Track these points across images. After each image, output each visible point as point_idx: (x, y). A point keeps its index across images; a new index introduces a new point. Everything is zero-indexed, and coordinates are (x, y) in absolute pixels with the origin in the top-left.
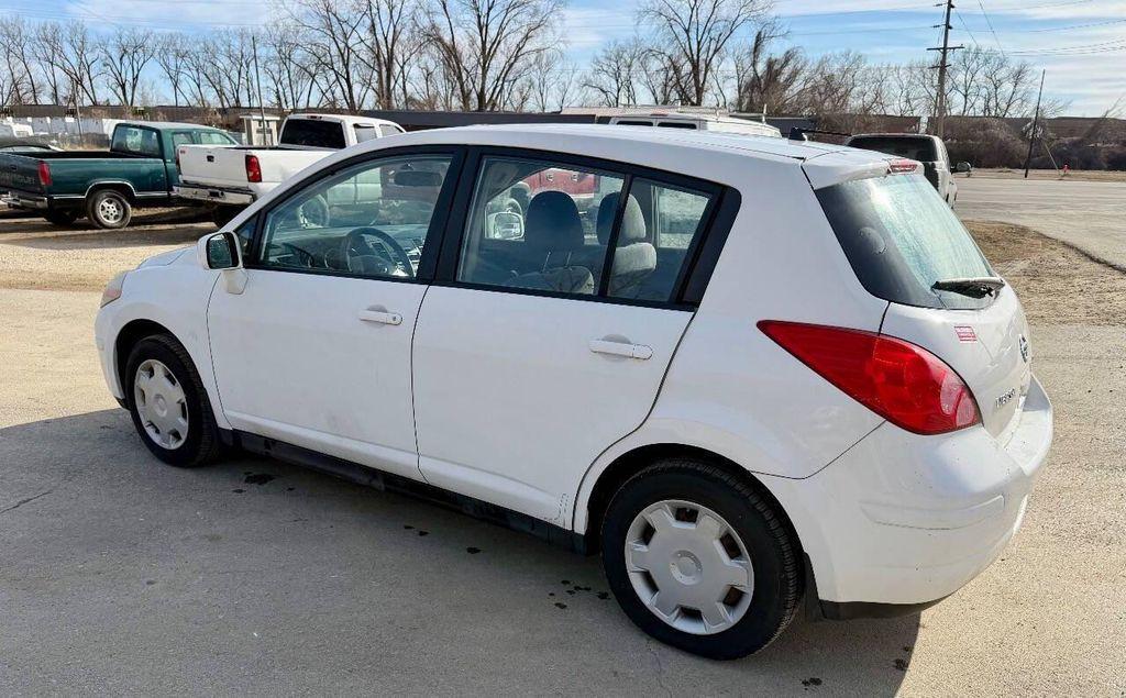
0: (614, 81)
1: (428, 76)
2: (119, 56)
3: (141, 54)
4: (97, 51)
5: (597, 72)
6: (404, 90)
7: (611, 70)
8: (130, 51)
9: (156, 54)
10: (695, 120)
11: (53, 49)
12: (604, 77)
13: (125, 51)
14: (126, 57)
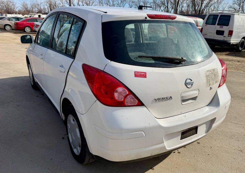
0: (238, 6)
1: (188, 6)
2: (120, 3)
3: (125, 2)
4: (116, 1)
5: (234, 4)
6: (182, 9)
7: (238, 3)
8: (123, 2)
9: (128, 2)
10: (231, 14)
11: (108, 1)
12: (236, 5)
13: (122, 2)
14: (122, 3)
